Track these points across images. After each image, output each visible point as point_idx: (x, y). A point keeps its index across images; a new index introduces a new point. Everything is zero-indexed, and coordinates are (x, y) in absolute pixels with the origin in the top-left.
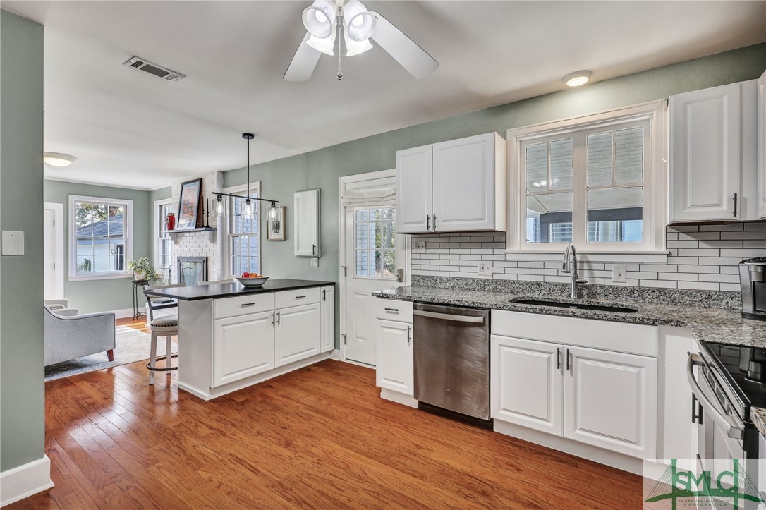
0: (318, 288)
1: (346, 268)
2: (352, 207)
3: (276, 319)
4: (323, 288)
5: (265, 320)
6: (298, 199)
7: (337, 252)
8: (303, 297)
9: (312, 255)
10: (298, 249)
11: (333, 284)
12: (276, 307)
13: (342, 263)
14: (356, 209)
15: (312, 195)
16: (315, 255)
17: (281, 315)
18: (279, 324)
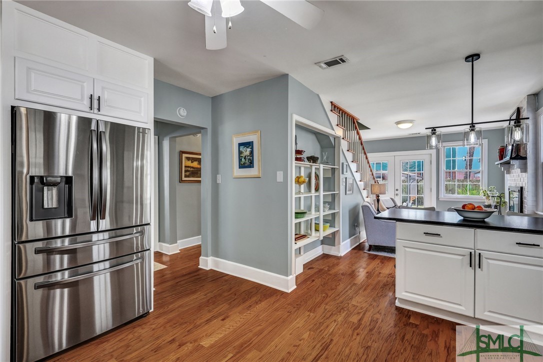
3: (475, 261)
5: (460, 257)
8: (534, 245)
12: (479, 248)
17: (486, 258)
18: (480, 268)
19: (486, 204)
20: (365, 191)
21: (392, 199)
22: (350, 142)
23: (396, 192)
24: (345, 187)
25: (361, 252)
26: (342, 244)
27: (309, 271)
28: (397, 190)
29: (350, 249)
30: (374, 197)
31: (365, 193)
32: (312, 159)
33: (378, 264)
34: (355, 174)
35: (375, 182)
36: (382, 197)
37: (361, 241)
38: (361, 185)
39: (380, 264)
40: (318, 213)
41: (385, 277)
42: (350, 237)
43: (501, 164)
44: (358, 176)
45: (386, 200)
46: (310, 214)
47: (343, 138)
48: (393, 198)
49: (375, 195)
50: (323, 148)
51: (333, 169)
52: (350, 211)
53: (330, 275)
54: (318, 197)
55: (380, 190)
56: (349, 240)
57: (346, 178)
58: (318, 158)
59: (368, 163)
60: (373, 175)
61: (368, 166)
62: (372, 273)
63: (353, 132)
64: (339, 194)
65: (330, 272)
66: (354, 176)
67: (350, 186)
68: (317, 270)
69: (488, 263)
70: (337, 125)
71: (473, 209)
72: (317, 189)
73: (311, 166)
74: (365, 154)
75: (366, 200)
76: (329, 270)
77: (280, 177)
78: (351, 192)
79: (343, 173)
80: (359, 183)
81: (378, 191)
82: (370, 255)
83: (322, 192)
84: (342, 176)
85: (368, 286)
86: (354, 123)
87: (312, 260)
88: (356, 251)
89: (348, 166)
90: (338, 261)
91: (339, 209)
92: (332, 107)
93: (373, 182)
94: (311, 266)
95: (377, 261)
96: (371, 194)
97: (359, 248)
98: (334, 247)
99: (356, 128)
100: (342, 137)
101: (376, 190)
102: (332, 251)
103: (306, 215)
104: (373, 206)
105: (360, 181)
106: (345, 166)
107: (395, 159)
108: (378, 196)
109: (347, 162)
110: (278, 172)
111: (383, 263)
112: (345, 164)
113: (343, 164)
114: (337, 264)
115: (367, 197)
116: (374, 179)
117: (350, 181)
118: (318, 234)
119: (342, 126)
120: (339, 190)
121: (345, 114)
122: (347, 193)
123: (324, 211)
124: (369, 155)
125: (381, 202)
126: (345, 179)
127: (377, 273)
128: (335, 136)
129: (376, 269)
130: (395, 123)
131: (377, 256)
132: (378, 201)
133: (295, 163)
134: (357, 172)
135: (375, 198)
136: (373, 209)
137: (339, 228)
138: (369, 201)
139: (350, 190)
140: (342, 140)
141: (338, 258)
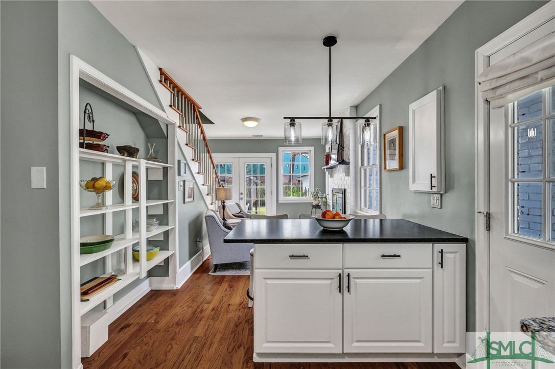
0: (430, 245)
1: (488, 216)
2: (502, 96)
3: (344, 283)
4: (439, 246)
5: (329, 282)
6: (414, 111)
7: (472, 186)
8: (395, 256)
9: (428, 189)
10: (414, 181)
11: (464, 240)
12: (347, 266)
13: (481, 206)
14: (510, 96)
15: (431, 99)
16: (434, 190)
17: (354, 278)
18: (349, 291)
19: (314, 204)
20: (209, 197)
21: (237, 204)
22: (189, 135)
23: (241, 196)
24: (182, 193)
25: (205, 275)
26: (179, 271)
27: (122, 334)
28: (242, 194)
29: (190, 274)
30: (219, 203)
31: (208, 200)
32: (128, 151)
33: (226, 290)
34: (196, 176)
35: (220, 186)
36: (227, 203)
37: (205, 258)
38: (204, 190)
39: (228, 290)
40: (137, 236)
41: (236, 310)
42: (190, 257)
43: (327, 168)
44: (200, 179)
45: (231, 205)
46: (123, 239)
47: (180, 127)
48: (238, 202)
49: (220, 201)
50: (148, 137)
51: (165, 169)
52: (190, 225)
53: (158, 331)
54: (136, 211)
55: (226, 195)
56: (189, 263)
57: (184, 181)
58: (137, 150)
59: (212, 163)
60: (217, 177)
61: (212, 167)
62: (219, 309)
63: (194, 125)
64: (174, 203)
65: (159, 326)
66: (194, 179)
67: (190, 191)
68: (136, 328)
69: (356, 284)
70: (171, 106)
71: (334, 218)
72: (136, 198)
73: (125, 161)
74: (209, 152)
75: (211, 207)
76: (156, 322)
77: (39, 177)
78: (191, 199)
79: (179, 174)
80: (201, 187)
81: (224, 197)
82: (215, 277)
83: (143, 202)
84: (177, 178)
85: (215, 335)
86: (195, 111)
87: (130, 310)
88: (198, 275)
89: (187, 164)
90: (172, 299)
91: (175, 224)
92: (161, 78)
93: (217, 186)
94: (126, 323)
95: (225, 285)
96: (216, 200)
97: (203, 269)
98: (167, 277)
99: (197, 118)
100: (178, 125)
101: (222, 194)
102: (165, 284)
103: (114, 243)
104: (218, 213)
105: (203, 185)
106: (182, 165)
107: (239, 161)
108: (224, 203)
109: (186, 160)
110: (34, 170)
111: (231, 287)
112: (183, 162)
113: (179, 162)
114: (171, 306)
115: (211, 204)
116: (219, 182)
117: (189, 185)
118: (137, 269)
119: (178, 109)
120: (174, 198)
121: (182, 95)
122: (187, 200)
123: (147, 231)
124: (213, 155)
125: (226, 208)
126: (182, 184)
127: (225, 305)
128: (167, 120)
129: (225, 299)
130: (241, 119)
131: (223, 277)
132: (224, 207)
133: (81, 152)
134: (198, 173)
135: (220, 205)
136: (218, 218)
137: (175, 250)
138: (214, 209)
139: (190, 197)
140: (178, 130)
141: (173, 293)
